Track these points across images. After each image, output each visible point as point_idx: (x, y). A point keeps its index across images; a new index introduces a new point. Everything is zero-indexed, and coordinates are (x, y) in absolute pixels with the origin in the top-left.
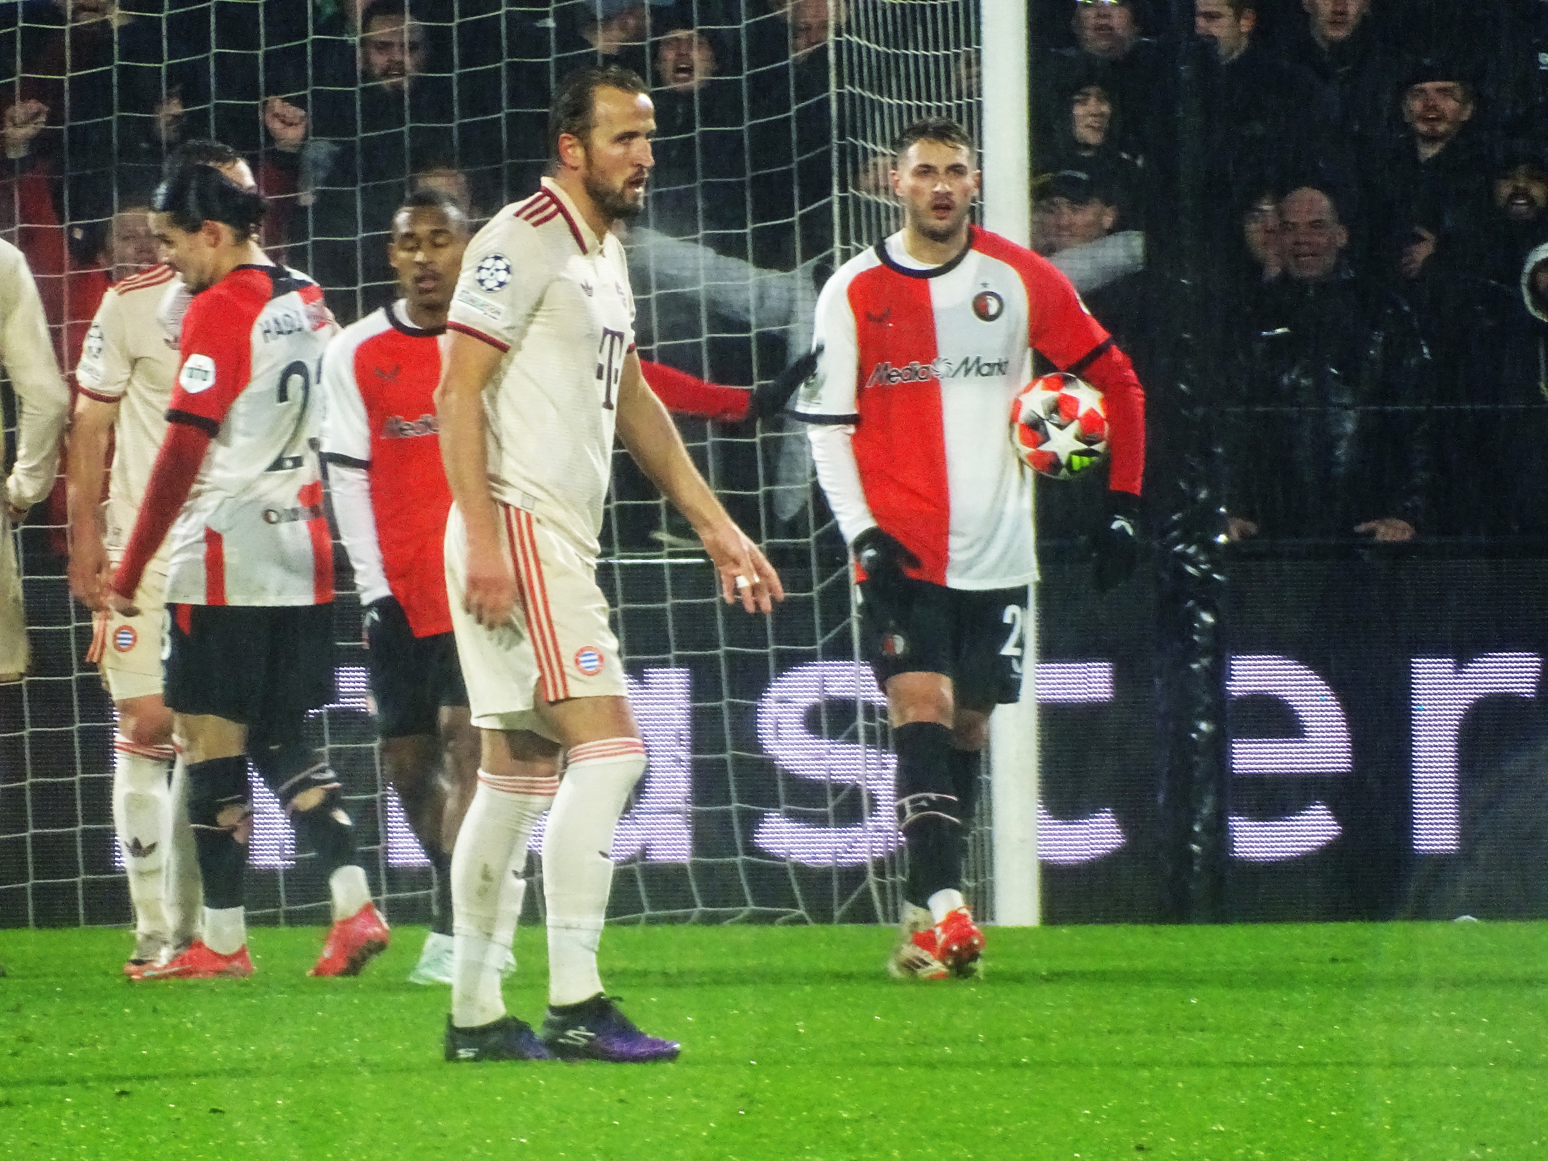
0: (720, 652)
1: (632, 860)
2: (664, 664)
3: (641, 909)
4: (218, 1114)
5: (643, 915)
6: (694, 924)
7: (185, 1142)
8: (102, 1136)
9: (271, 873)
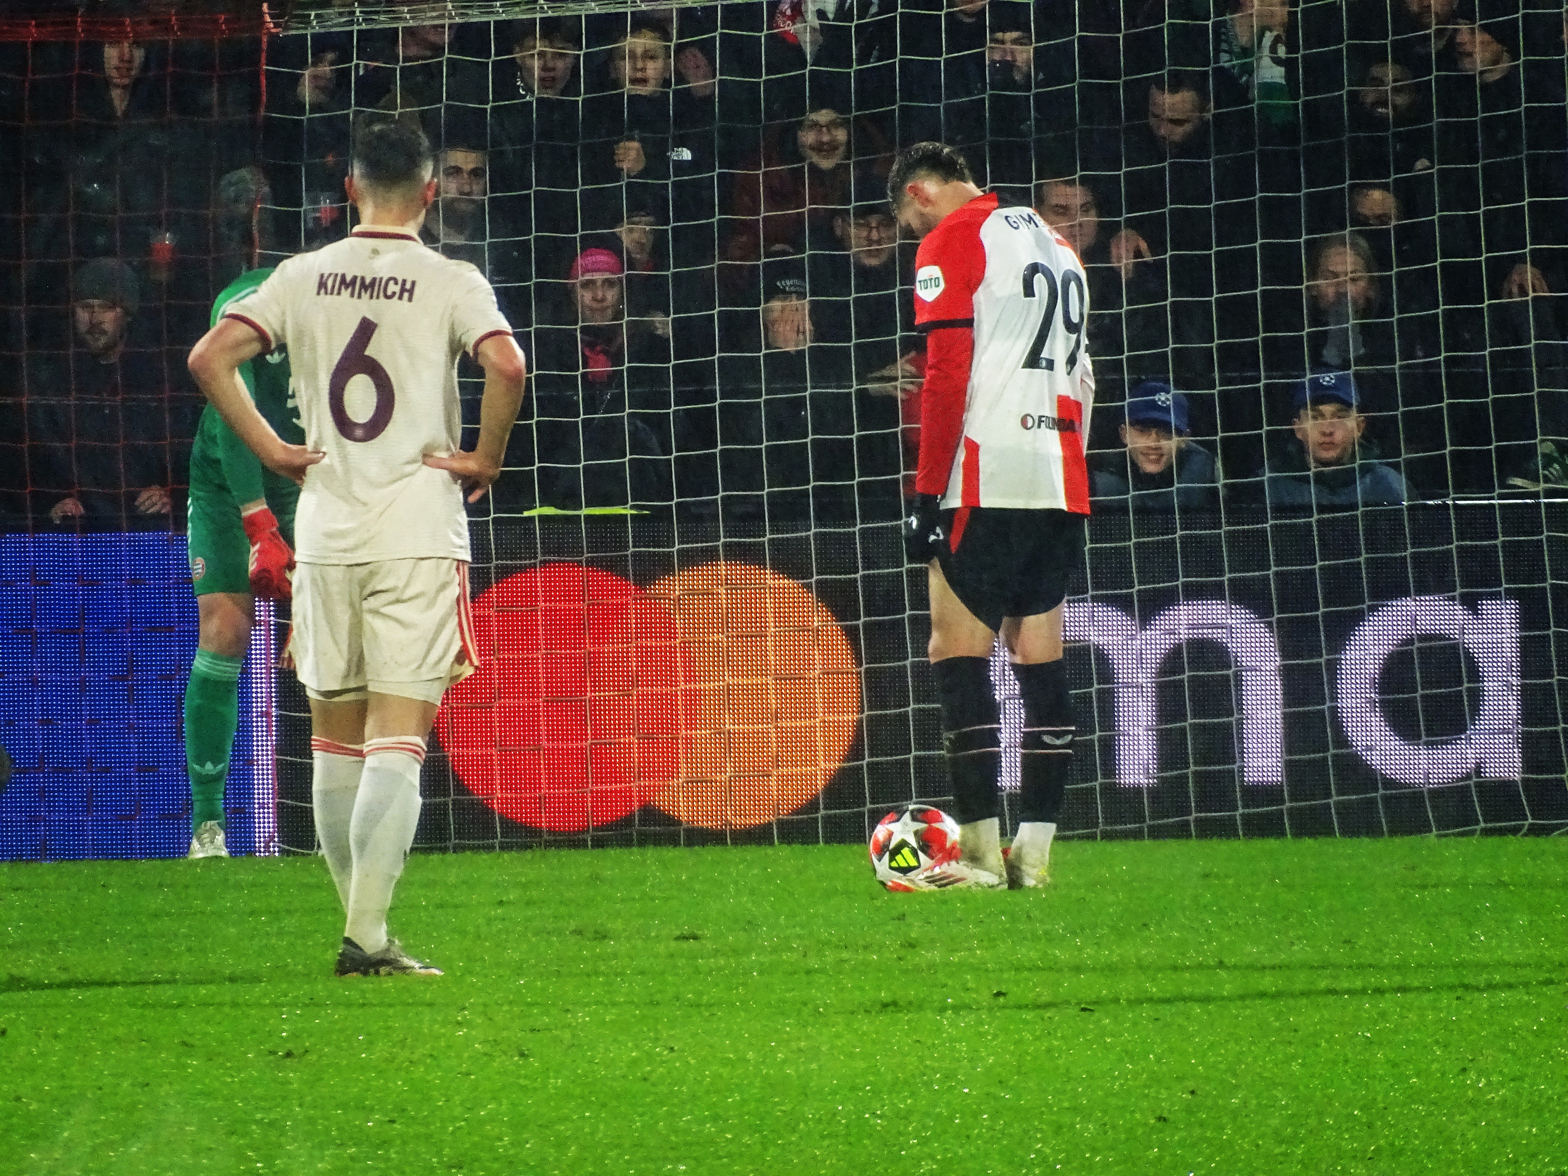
0: (1547, 585)
1: (1468, 777)
2: (1495, 596)
3: (1477, 822)
4: (1088, 1013)
5: (1478, 827)
6: (1525, 835)
7: (1056, 1038)
8: (981, 1035)
9: (1137, 790)
